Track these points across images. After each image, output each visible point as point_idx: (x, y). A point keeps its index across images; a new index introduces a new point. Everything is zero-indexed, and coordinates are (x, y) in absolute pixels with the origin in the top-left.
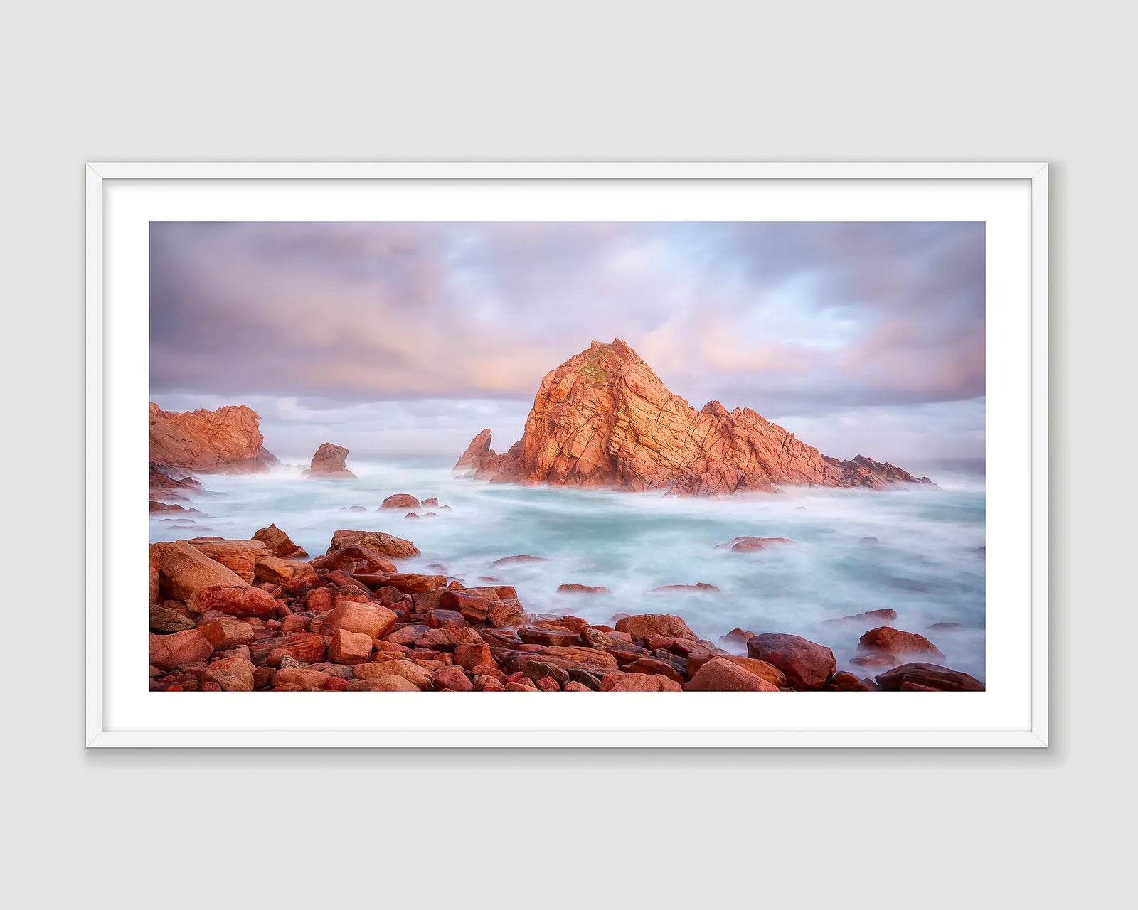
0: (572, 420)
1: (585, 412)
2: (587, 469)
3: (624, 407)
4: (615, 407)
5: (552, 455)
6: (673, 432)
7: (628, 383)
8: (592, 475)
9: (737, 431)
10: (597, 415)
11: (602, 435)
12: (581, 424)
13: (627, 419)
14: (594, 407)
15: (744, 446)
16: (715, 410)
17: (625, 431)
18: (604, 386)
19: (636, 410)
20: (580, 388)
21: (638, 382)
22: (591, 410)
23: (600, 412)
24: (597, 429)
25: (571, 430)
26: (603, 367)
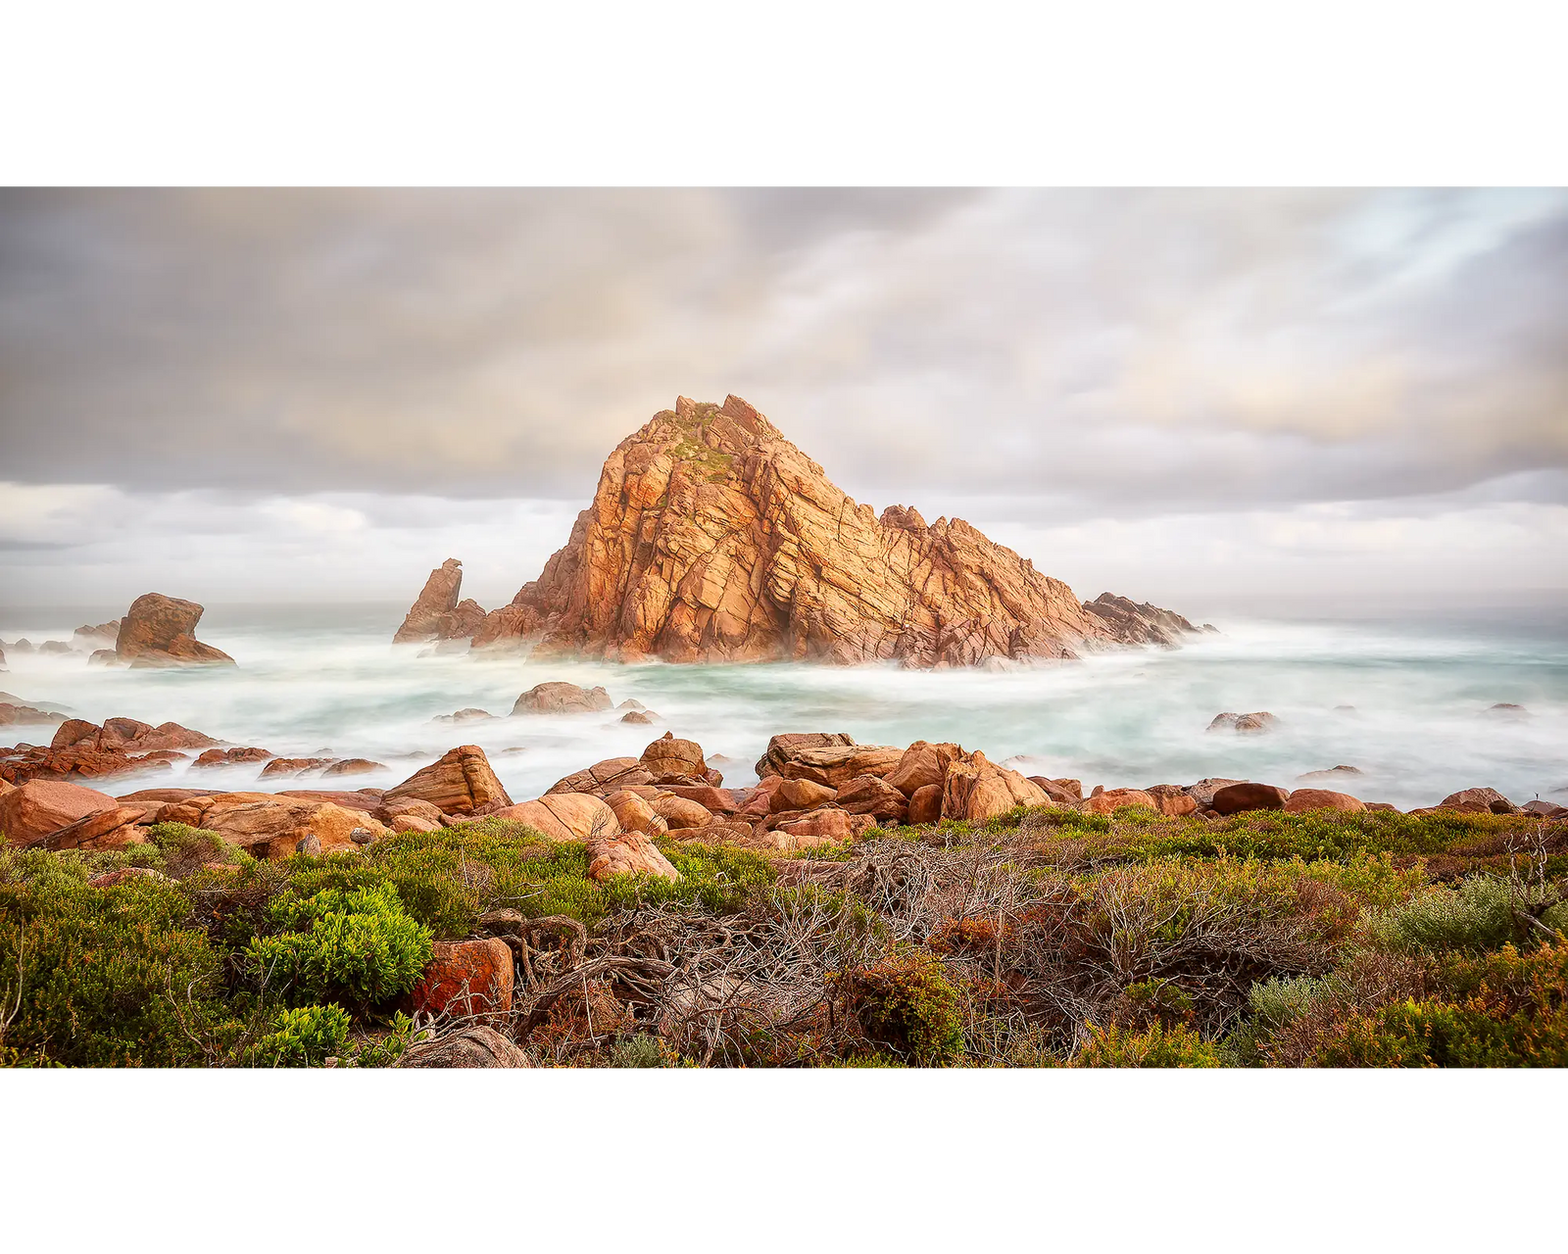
0: (690, 541)
1: (709, 526)
2: (734, 628)
3: (783, 517)
4: (761, 516)
5: (660, 604)
6: (865, 560)
7: (782, 475)
8: (745, 638)
9: (962, 556)
10: (731, 532)
11: (748, 567)
12: (708, 548)
13: (795, 539)
14: (725, 517)
15: (979, 583)
16: (911, 521)
17: (794, 559)
18: (732, 479)
19: (806, 523)
20: (688, 482)
21: (799, 475)
22: (721, 523)
23: (737, 527)
24: (737, 557)
25: (691, 560)
26: (715, 445)
